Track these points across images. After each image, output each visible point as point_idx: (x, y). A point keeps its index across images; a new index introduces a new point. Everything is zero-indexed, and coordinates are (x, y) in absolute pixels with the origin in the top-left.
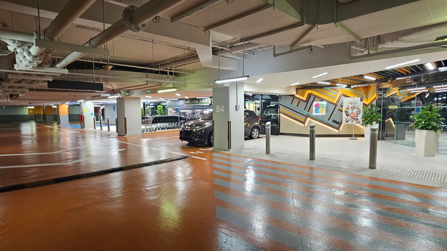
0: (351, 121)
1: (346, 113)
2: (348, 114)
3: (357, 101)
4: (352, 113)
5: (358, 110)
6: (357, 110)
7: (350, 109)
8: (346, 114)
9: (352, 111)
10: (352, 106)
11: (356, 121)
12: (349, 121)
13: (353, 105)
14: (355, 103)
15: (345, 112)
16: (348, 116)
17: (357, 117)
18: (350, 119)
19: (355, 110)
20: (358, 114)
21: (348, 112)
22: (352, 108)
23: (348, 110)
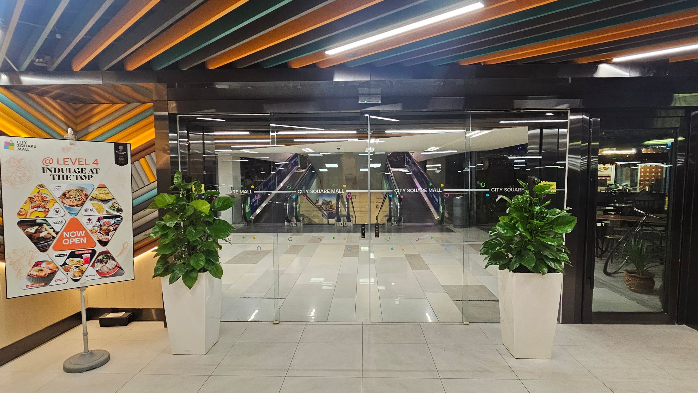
0: (70, 274)
1: (32, 230)
2: (42, 235)
3: (96, 162)
4: (74, 225)
5: (106, 207)
6: (99, 210)
7: (56, 206)
8: (30, 236)
9: (68, 217)
10: (65, 186)
11: (98, 266)
12: (52, 274)
13: (72, 184)
14: (87, 172)
15: (24, 224)
16: (43, 250)
17: (104, 243)
18: (60, 261)
19: (89, 213)
20: (109, 231)
21: (41, 225)
22: (66, 201)
23: (42, 215)
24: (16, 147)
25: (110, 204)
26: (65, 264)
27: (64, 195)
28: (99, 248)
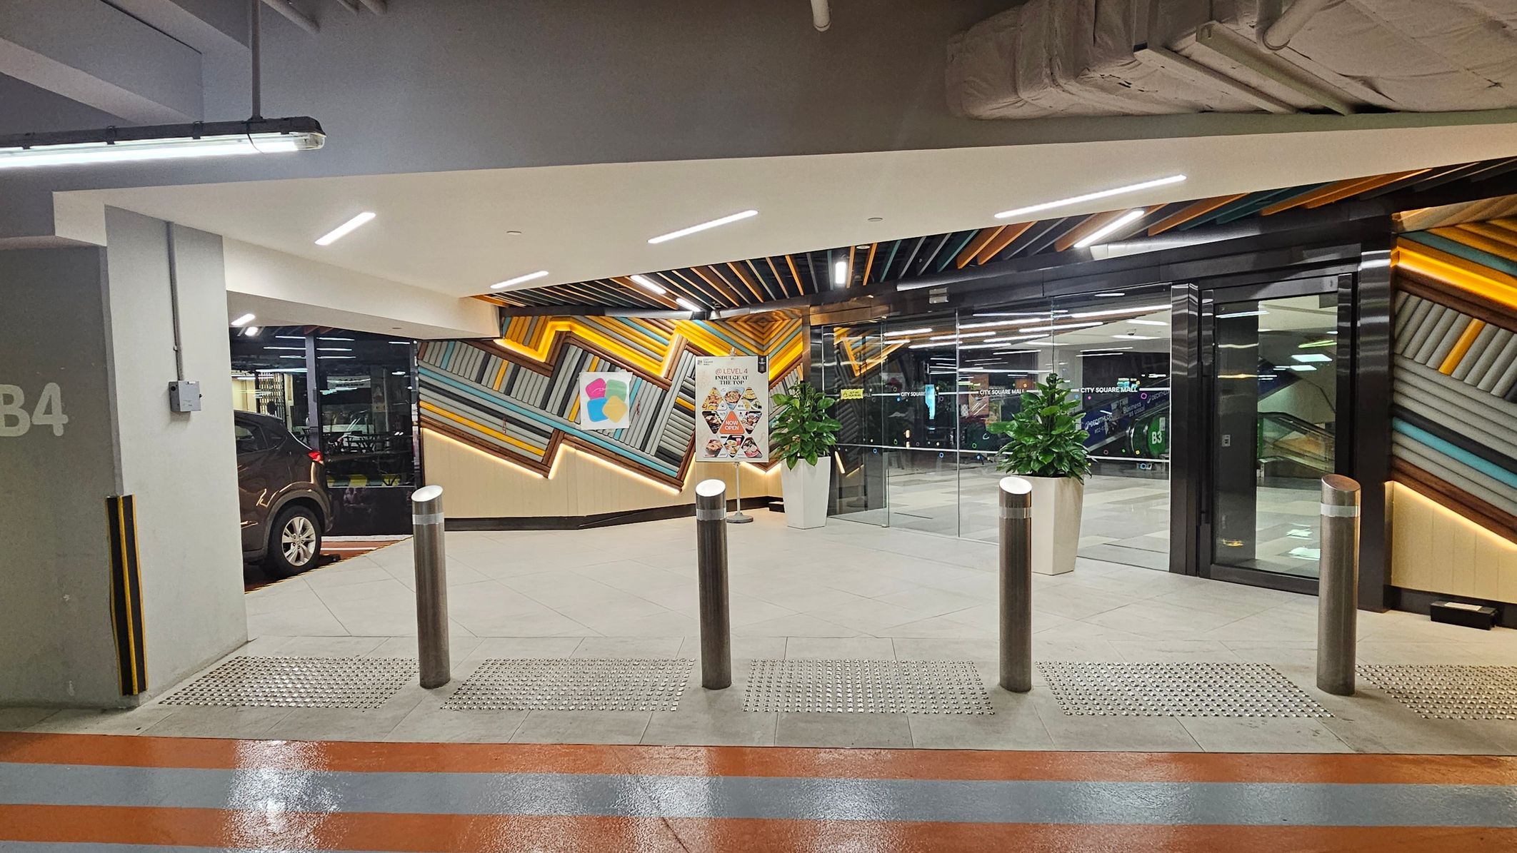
0: (729, 451)
1: (709, 418)
2: (714, 422)
3: (746, 371)
4: (732, 417)
5: (752, 404)
6: (747, 407)
7: (722, 402)
8: (708, 422)
9: (729, 410)
10: (728, 388)
11: (746, 448)
12: (719, 449)
13: (731, 387)
14: (740, 379)
15: (706, 414)
16: (715, 432)
17: (750, 432)
18: (724, 441)
19: (741, 408)
20: (753, 423)
21: (714, 415)
22: (728, 399)
23: (714, 408)
24: (703, 363)
25: (754, 402)
26: (726, 444)
27: (727, 395)
28: (747, 435)
